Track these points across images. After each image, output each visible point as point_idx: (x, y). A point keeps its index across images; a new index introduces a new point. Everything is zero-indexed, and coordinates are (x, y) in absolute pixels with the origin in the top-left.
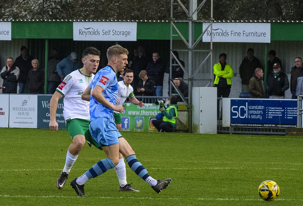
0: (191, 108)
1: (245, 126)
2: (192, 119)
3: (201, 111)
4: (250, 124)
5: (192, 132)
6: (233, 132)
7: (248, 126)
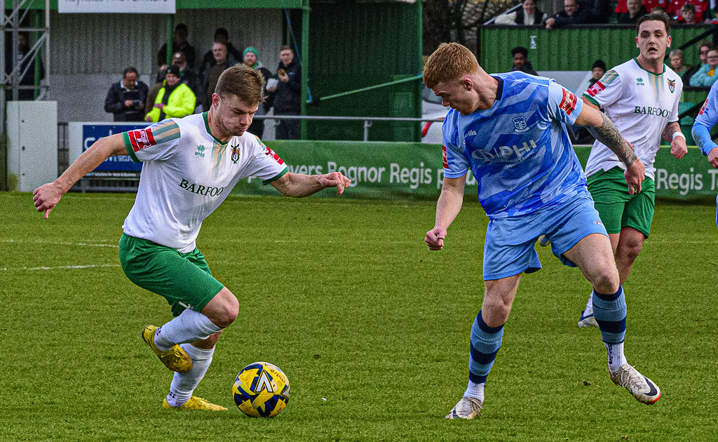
0: (6, 143)
1: (108, 177)
2: (8, 164)
3: (23, 148)
4: (116, 172)
5: (7, 190)
6: (88, 188)
7: (112, 177)
